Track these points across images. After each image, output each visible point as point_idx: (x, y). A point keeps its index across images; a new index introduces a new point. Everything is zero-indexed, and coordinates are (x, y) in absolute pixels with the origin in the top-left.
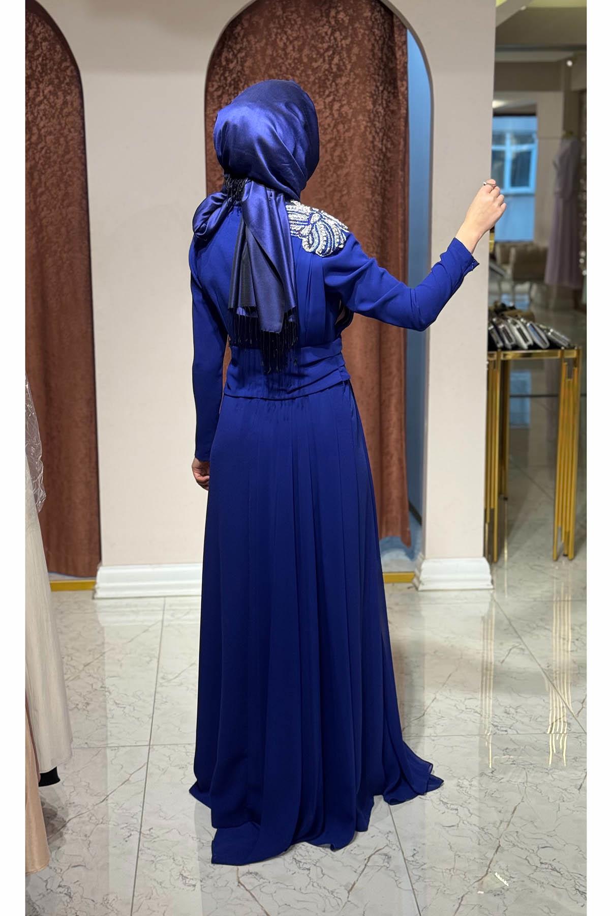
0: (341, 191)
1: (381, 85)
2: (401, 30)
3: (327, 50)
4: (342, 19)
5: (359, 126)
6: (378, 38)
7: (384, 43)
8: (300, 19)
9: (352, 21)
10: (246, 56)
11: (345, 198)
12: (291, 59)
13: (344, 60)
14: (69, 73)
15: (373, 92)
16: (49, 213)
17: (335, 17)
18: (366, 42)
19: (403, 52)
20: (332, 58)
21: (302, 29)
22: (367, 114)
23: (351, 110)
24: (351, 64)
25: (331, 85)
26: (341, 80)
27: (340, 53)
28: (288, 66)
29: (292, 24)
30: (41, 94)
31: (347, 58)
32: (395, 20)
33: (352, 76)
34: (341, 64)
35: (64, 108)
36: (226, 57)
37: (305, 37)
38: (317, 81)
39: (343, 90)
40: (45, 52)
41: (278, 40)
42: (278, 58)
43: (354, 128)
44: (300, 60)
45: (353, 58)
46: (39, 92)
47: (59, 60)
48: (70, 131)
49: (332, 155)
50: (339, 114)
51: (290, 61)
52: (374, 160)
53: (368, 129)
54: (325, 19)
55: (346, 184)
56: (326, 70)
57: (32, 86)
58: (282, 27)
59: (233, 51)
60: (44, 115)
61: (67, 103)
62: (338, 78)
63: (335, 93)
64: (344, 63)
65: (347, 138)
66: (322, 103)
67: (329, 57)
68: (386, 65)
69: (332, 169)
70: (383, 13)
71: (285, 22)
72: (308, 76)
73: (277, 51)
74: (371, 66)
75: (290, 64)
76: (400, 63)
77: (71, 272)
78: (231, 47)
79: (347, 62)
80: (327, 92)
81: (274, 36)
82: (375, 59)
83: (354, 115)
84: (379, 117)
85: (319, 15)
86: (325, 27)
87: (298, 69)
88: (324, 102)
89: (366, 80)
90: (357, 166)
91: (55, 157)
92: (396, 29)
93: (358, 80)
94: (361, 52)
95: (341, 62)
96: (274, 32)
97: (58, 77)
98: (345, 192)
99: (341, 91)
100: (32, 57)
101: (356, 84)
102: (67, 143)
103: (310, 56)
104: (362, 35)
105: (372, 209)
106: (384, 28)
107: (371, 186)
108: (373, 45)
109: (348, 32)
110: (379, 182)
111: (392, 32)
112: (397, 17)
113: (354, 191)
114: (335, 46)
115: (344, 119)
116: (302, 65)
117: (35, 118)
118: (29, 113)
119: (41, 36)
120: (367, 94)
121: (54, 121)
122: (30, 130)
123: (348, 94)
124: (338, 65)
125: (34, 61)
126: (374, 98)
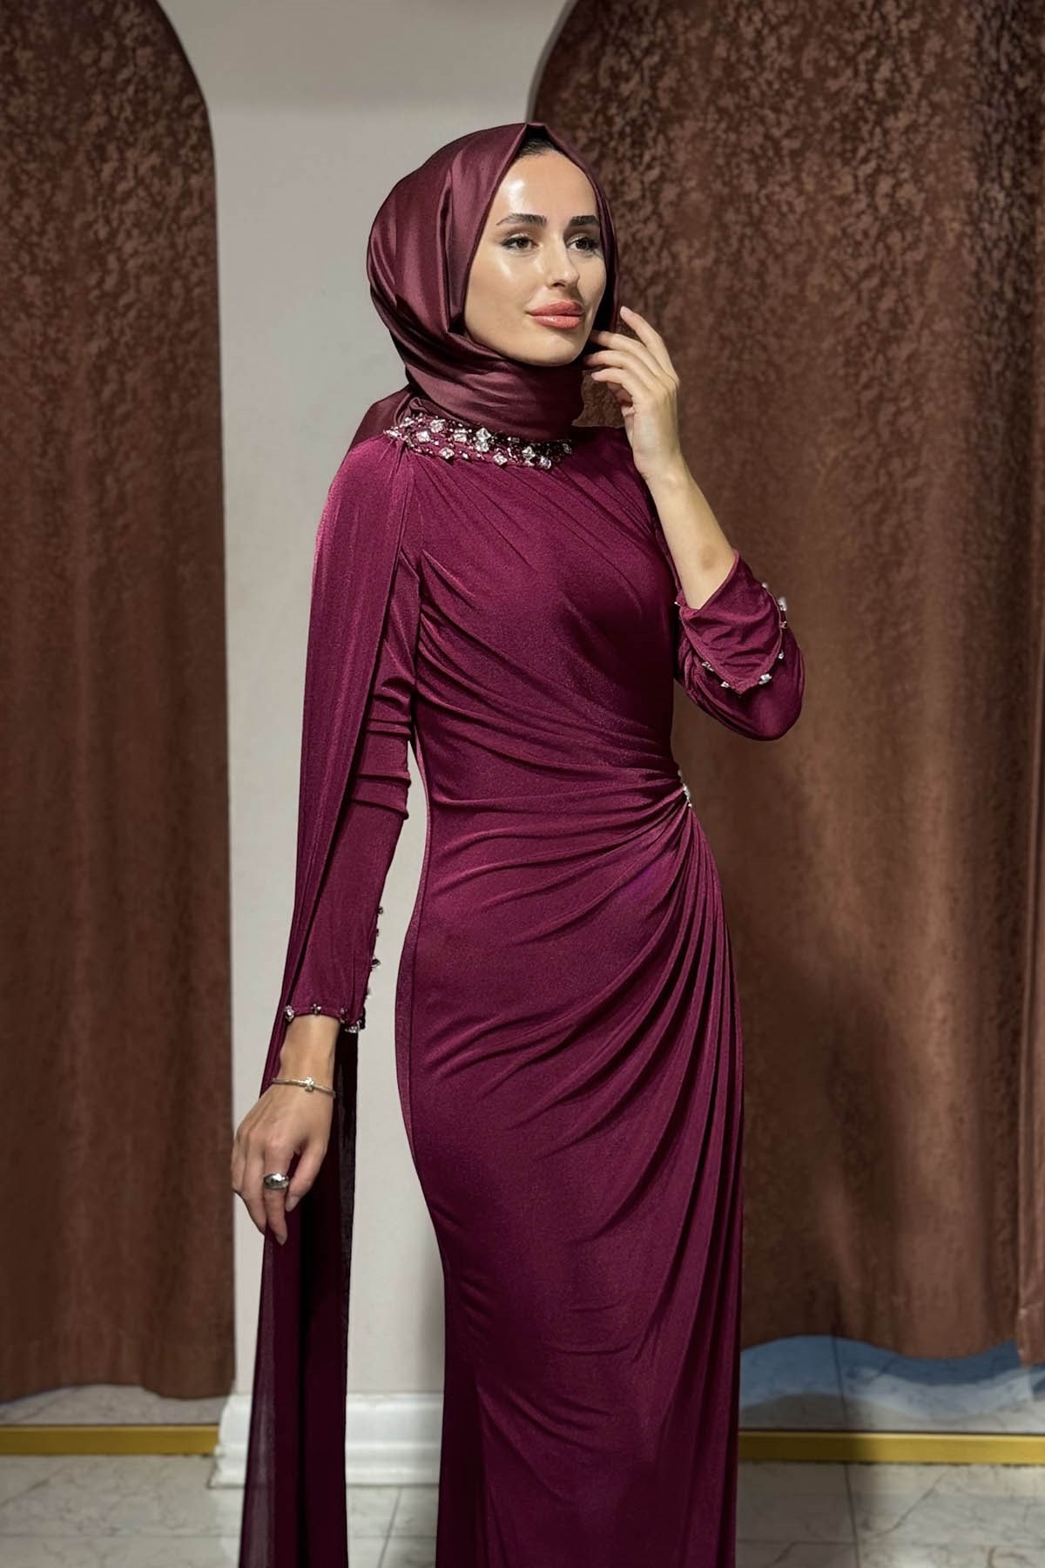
0: (895, 400)
1: (995, 131)
3: (864, 46)
5: (940, 235)
7: (1002, 26)
11: (908, 419)
12: (772, 69)
13: (905, 70)
15: (977, 148)
18: (960, 22)
20: (874, 65)
22: (962, 203)
23: (923, 195)
24: (920, 80)
25: (871, 134)
26: (897, 118)
27: (894, 54)
28: (765, 87)
31: (912, 65)
33: (922, 110)
34: (898, 81)
35: (183, 208)
36: (611, 68)
37: (809, 17)
38: (837, 125)
39: (901, 144)
40: (142, 73)
41: (742, 21)
43: (928, 238)
44: (795, 74)
45: (927, 65)
46: (126, 169)
47: (173, 94)
48: (194, 265)
49: (873, 309)
50: (891, 205)
52: (982, 320)
53: (967, 242)
55: (908, 382)
56: (862, 96)
57: (109, 155)
59: (630, 52)
61: (190, 196)
62: (888, 115)
63: (882, 152)
64: (904, 77)
65: (910, 265)
66: (849, 179)
67: (867, 62)
68: (1008, 83)
69: (873, 342)
72: (815, 113)
73: (738, 50)
74: (973, 82)
75: (770, 83)
79: (912, 75)
80: (862, 152)
82: (983, 65)
83: (929, 207)
84: (992, 212)
87: (789, 95)
88: (855, 177)
89: (961, 117)
90: (938, 336)
93: (938, 120)
94: (948, 49)
95: (897, 75)
98: (906, 404)
99: (897, 148)
100: (110, 85)
101: (932, 128)
103: (823, 62)
105: (979, 447)
107: (969, 384)
108: (979, 29)
113: (929, 399)
114: (882, 37)
115: (902, 217)
116: (800, 85)
117: (113, 234)
118: (101, 221)
119: (135, 32)
120: (965, 154)
121: (161, 240)
122: (102, 262)
123: (915, 157)
124: (889, 82)
125: (115, 93)
126: (979, 164)
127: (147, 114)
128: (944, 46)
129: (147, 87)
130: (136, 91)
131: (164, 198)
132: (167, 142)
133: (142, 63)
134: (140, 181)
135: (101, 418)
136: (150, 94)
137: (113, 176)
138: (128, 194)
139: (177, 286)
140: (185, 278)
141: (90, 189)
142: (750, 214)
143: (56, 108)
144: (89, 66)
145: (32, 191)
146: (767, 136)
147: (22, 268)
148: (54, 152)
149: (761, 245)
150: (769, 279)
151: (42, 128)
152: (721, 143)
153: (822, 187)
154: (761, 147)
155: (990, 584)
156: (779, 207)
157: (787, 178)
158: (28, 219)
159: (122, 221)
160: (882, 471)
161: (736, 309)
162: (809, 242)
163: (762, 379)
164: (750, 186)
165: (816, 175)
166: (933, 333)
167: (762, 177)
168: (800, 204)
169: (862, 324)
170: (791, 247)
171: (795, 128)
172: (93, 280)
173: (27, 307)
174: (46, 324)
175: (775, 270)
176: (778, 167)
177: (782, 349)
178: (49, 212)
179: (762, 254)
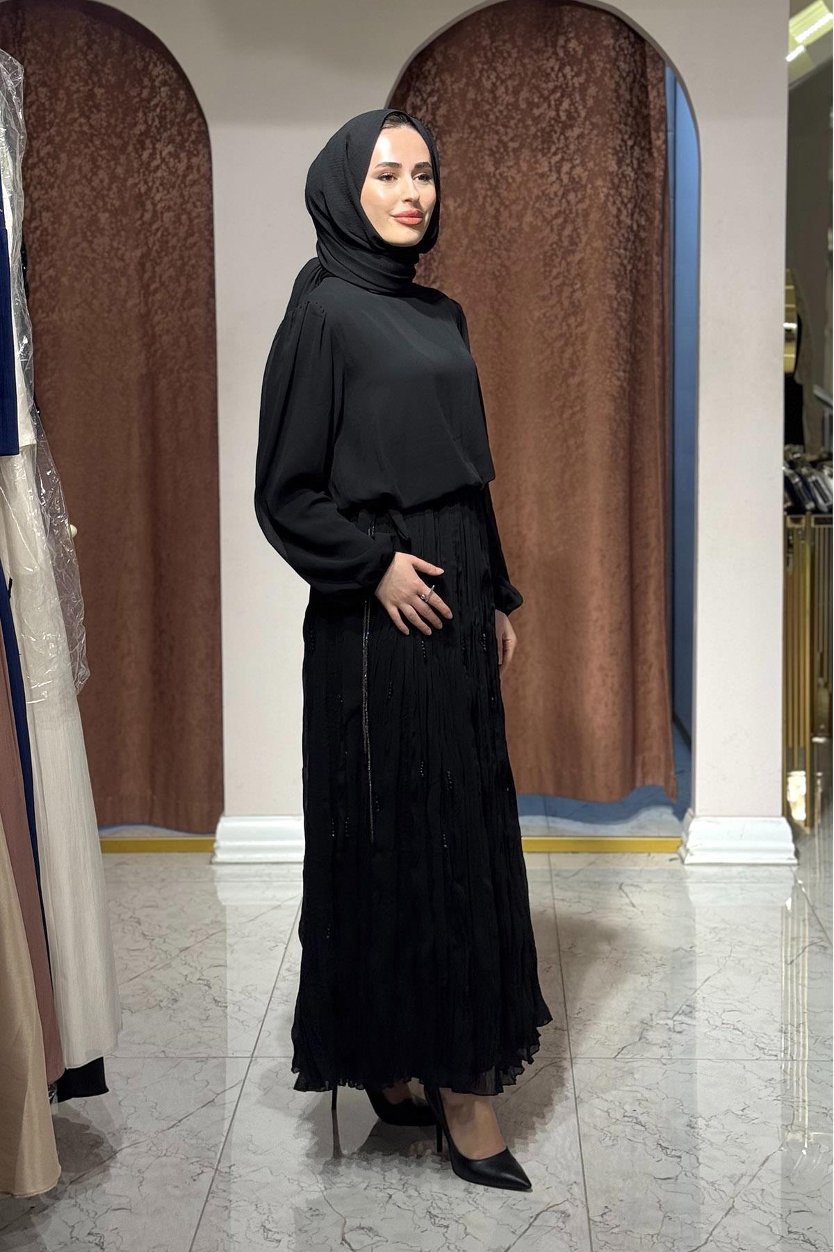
0: (572, 285)
1: (630, 138)
2: (655, 62)
3: (554, 91)
4: (574, 49)
5: (597, 195)
6: (624, 75)
7: (634, 81)
8: (516, 50)
9: (588, 51)
10: (439, 100)
11: (578, 295)
12: (502, 104)
13: (576, 105)
14: (195, 127)
15: (618, 148)
16: (164, 318)
17: (564, 47)
18: (606, 79)
19: (658, 92)
20: (559, 102)
21: (518, 63)
22: (608, 177)
23: (587, 173)
24: (585, 110)
25: (559, 139)
26: (573, 131)
27: (570, 96)
28: (498, 114)
29: (504, 58)
30: (158, 156)
31: (581, 102)
32: (647, 49)
33: (587, 127)
34: (573, 110)
35: (188, 175)
36: (413, 103)
37: (523, 75)
38: (539, 134)
39: (575, 145)
40: (164, 101)
41: (484, 79)
42: (484, 103)
43: (590, 196)
44: (515, 105)
45: (588, 102)
46: (156, 154)
47: (183, 111)
48: (195, 206)
49: (560, 235)
50: (570, 178)
51: (501, 108)
52: (620, 242)
53: (611, 199)
54: (550, 50)
55: (578, 275)
56: (553, 119)
57: (147, 146)
58: (490, 62)
59: (421, 95)
60: (161, 184)
61: (192, 169)
62: (568, 129)
63: (565, 149)
64: (576, 108)
65: (580, 211)
66: (546, 164)
67: (555, 100)
68: (637, 112)
69: (559, 253)
70: (632, 40)
71: (494, 54)
72: (527, 127)
73: (482, 94)
74: (614, 112)
75: (501, 112)
76: (655, 108)
77: (192, 397)
78: (419, 90)
79: (580, 107)
80: (553, 149)
81: (478, 75)
82: (620, 103)
83: (590, 179)
84: (627, 182)
85: (543, 45)
86: (551, 60)
87: (513, 118)
88: (550, 163)
89: (608, 131)
90: (594, 250)
91: (173, 241)
92: (648, 60)
93: (595, 132)
94: (600, 93)
95: (572, 107)
96: (478, 68)
97: (180, 134)
98: (578, 286)
99: (572, 147)
100: (147, 107)
101: (592, 137)
102: (191, 221)
103: (530, 100)
104: (602, 71)
105: (617, 310)
106: (635, 62)
107: (615, 277)
108: (617, 84)
109: (582, 67)
110: (628, 272)
111: (644, 64)
112: (650, 45)
113: (590, 284)
114: (564, 86)
115: (576, 185)
116: (519, 112)
117: (149, 189)
118: (142, 182)
119: (160, 79)
120: (609, 150)
121: (175, 193)
122: (143, 205)
123: (582, 151)
124: (568, 112)
125: (149, 112)
126: (618, 156)
127: (166, 123)
128: (598, 92)
129: (166, 109)
130: (161, 111)
131: (177, 170)
132: (178, 139)
133: (163, 95)
134: (163, 160)
135: (143, 292)
136: (168, 112)
137: (149, 157)
138: (158, 167)
139: (184, 217)
140: (189, 214)
141: (136, 165)
142: (490, 184)
143: (117, 120)
144: (135, 97)
145: (104, 166)
146: (500, 141)
147: (98, 208)
148: (116, 145)
149: (497, 201)
150: (501, 219)
151: (109, 131)
152: (472, 145)
153: (531, 168)
154: (497, 147)
155: (625, 385)
156: (507, 180)
157: (510, 164)
158: (102, 181)
159: (154, 182)
160: (564, 324)
161: (482, 236)
162: (524, 198)
163: (497, 274)
164: (490, 168)
165: (528, 161)
166: (592, 248)
167: (497, 164)
168: (519, 178)
169: (554, 243)
170: (514, 202)
171: (516, 136)
172: (138, 215)
173: (101, 231)
174: (111, 240)
175: (505, 214)
176: (506, 157)
177: (509, 257)
178: (113, 177)
179: (497, 205)
